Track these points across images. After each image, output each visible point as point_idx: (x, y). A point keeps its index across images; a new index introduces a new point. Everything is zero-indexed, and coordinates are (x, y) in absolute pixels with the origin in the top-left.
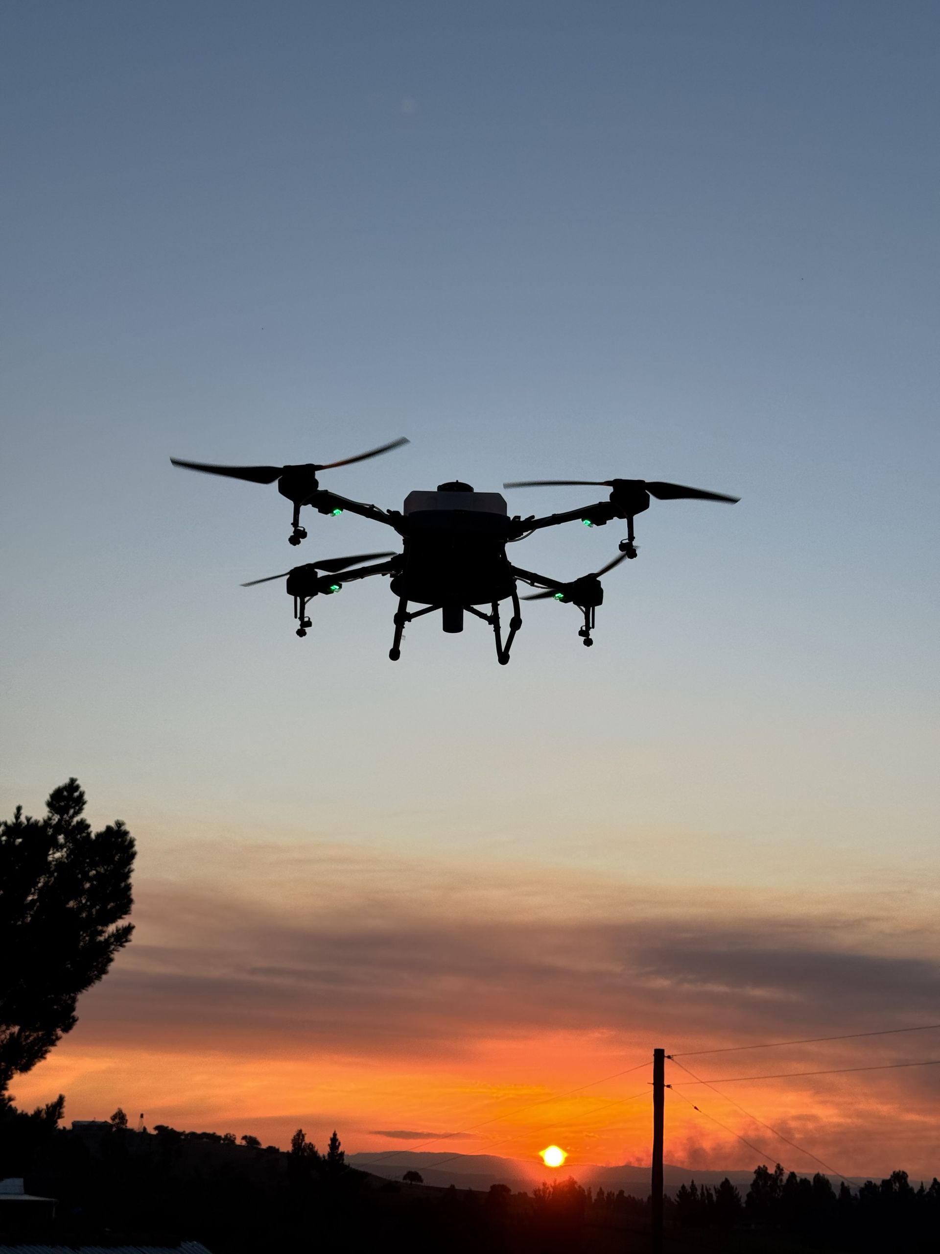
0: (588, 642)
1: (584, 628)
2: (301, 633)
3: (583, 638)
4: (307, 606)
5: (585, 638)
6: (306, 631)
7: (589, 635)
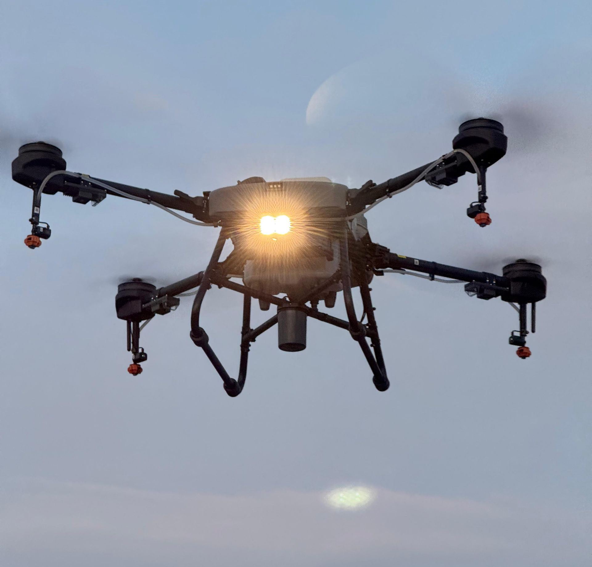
0: (524, 353)
1: (517, 334)
2: (135, 370)
3: (516, 348)
4: (142, 333)
5: (519, 347)
6: (142, 367)
7: (525, 342)
